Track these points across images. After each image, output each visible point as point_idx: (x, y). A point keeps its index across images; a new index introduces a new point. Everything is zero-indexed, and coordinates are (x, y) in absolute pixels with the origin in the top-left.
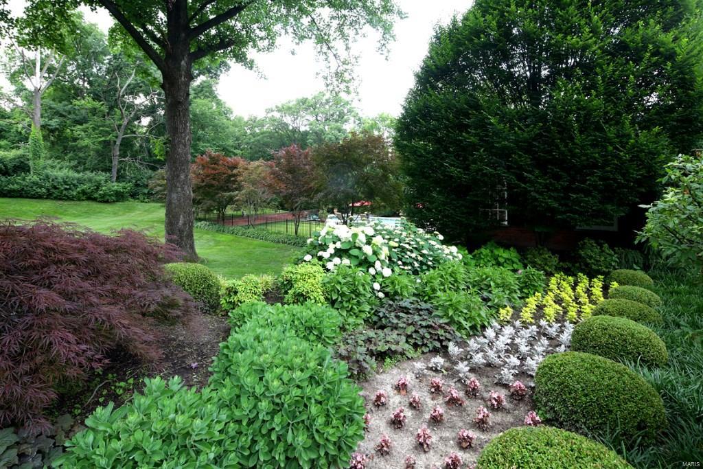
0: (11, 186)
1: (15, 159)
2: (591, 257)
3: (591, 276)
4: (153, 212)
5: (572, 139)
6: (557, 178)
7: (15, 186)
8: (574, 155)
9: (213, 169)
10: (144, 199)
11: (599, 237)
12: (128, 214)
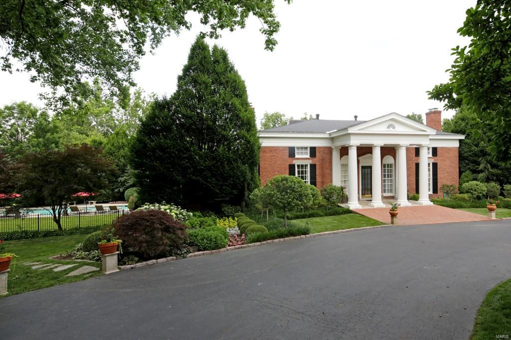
2: (225, 211)
3: (228, 217)
5: (224, 167)
6: (219, 181)
8: (225, 173)
11: (227, 202)
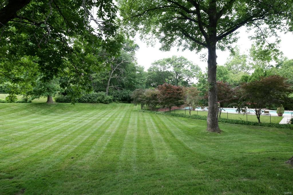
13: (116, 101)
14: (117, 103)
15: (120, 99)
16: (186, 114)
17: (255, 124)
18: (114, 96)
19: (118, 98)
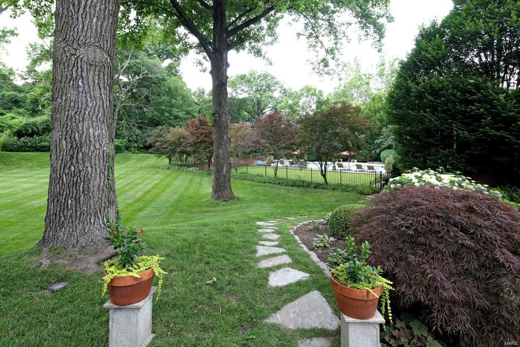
0: (43, 144)
1: (43, 123)
4: (144, 160)
7: (46, 143)
9: (203, 129)
10: (135, 151)
12: (128, 162)
13: (133, 149)
14: (134, 153)
15: (141, 146)
16: (248, 172)
17: (317, 186)
18: (129, 141)
19: (136, 145)
